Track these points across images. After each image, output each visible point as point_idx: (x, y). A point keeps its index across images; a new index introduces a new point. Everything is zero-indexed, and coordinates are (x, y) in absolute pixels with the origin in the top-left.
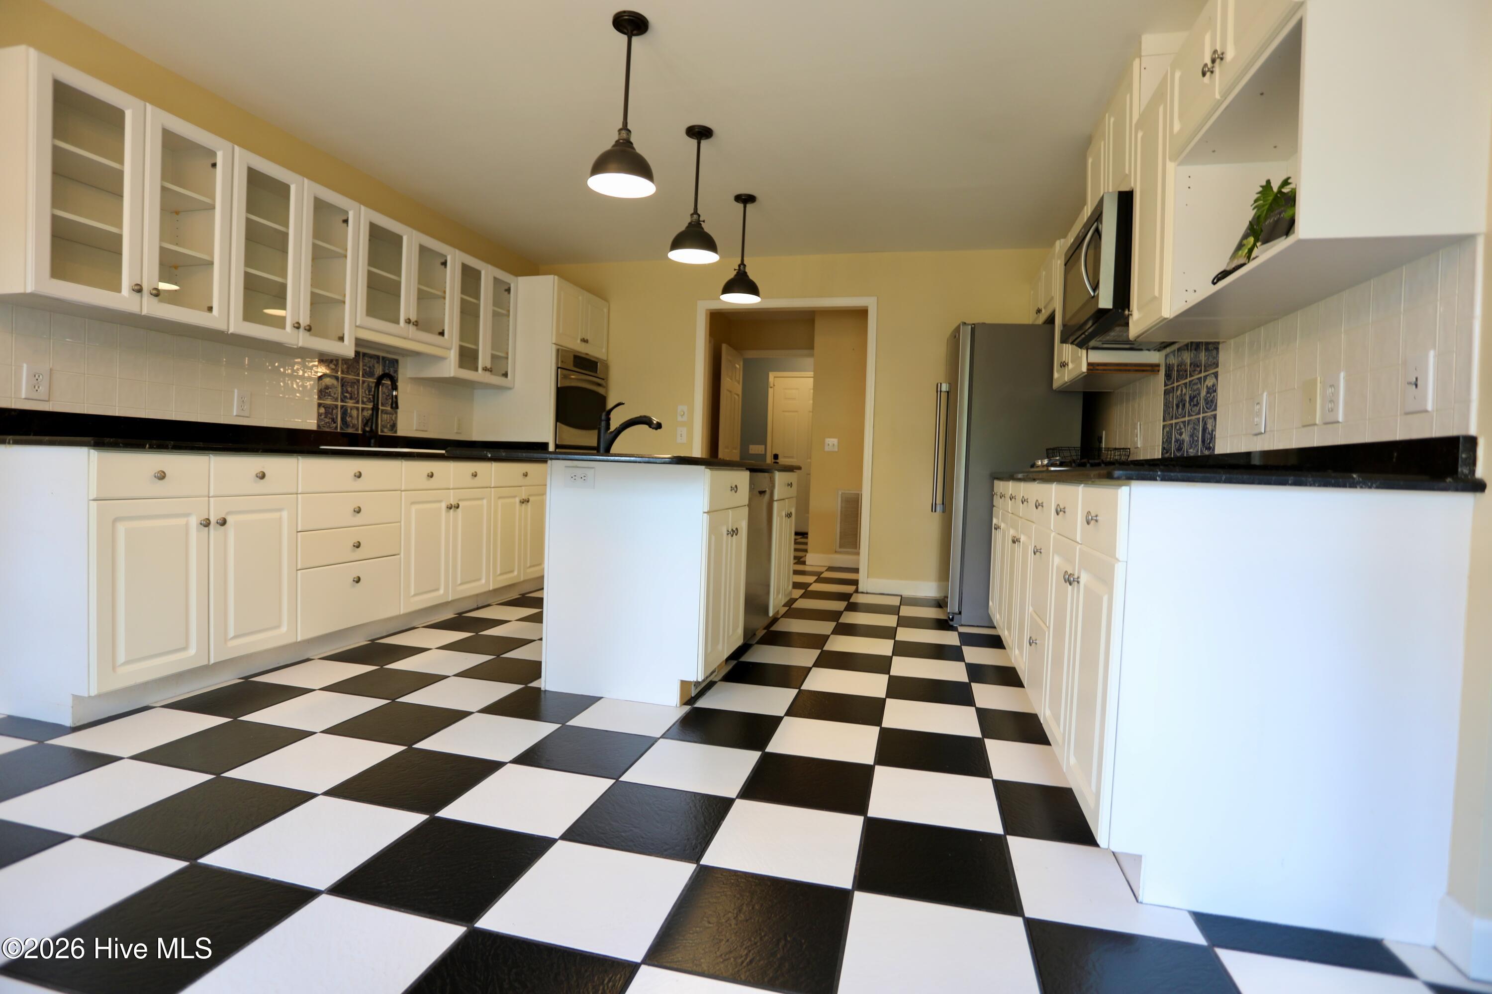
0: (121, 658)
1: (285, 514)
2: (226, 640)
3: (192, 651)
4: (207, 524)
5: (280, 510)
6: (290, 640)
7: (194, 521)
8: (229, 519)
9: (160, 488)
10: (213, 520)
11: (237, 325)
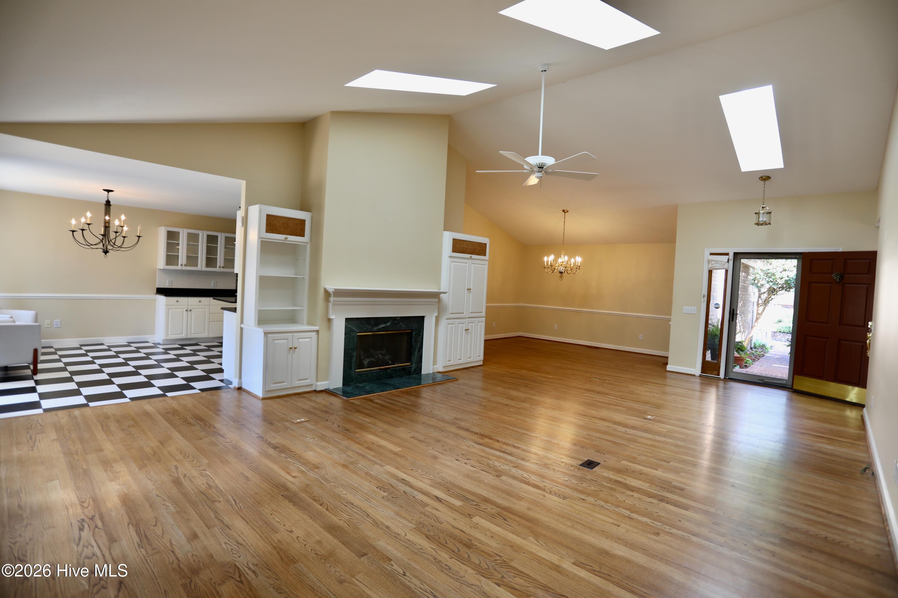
0: (169, 333)
1: (206, 310)
2: (191, 334)
3: (183, 335)
4: (187, 310)
5: (205, 309)
6: (207, 336)
7: (184, 310)
8: (193, 310)
9: (177, 303)
10: (189, 310)
11: (204, 269)
